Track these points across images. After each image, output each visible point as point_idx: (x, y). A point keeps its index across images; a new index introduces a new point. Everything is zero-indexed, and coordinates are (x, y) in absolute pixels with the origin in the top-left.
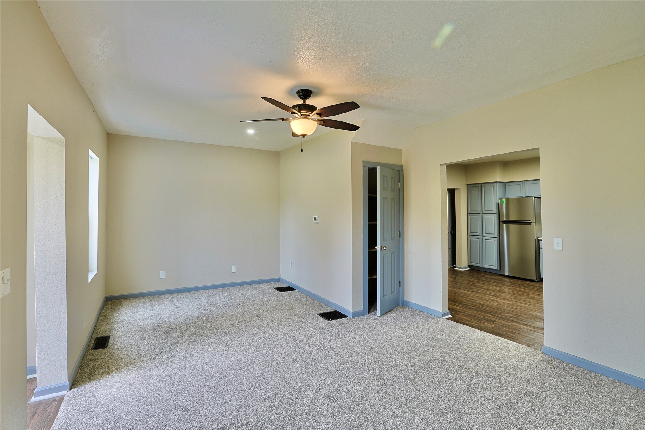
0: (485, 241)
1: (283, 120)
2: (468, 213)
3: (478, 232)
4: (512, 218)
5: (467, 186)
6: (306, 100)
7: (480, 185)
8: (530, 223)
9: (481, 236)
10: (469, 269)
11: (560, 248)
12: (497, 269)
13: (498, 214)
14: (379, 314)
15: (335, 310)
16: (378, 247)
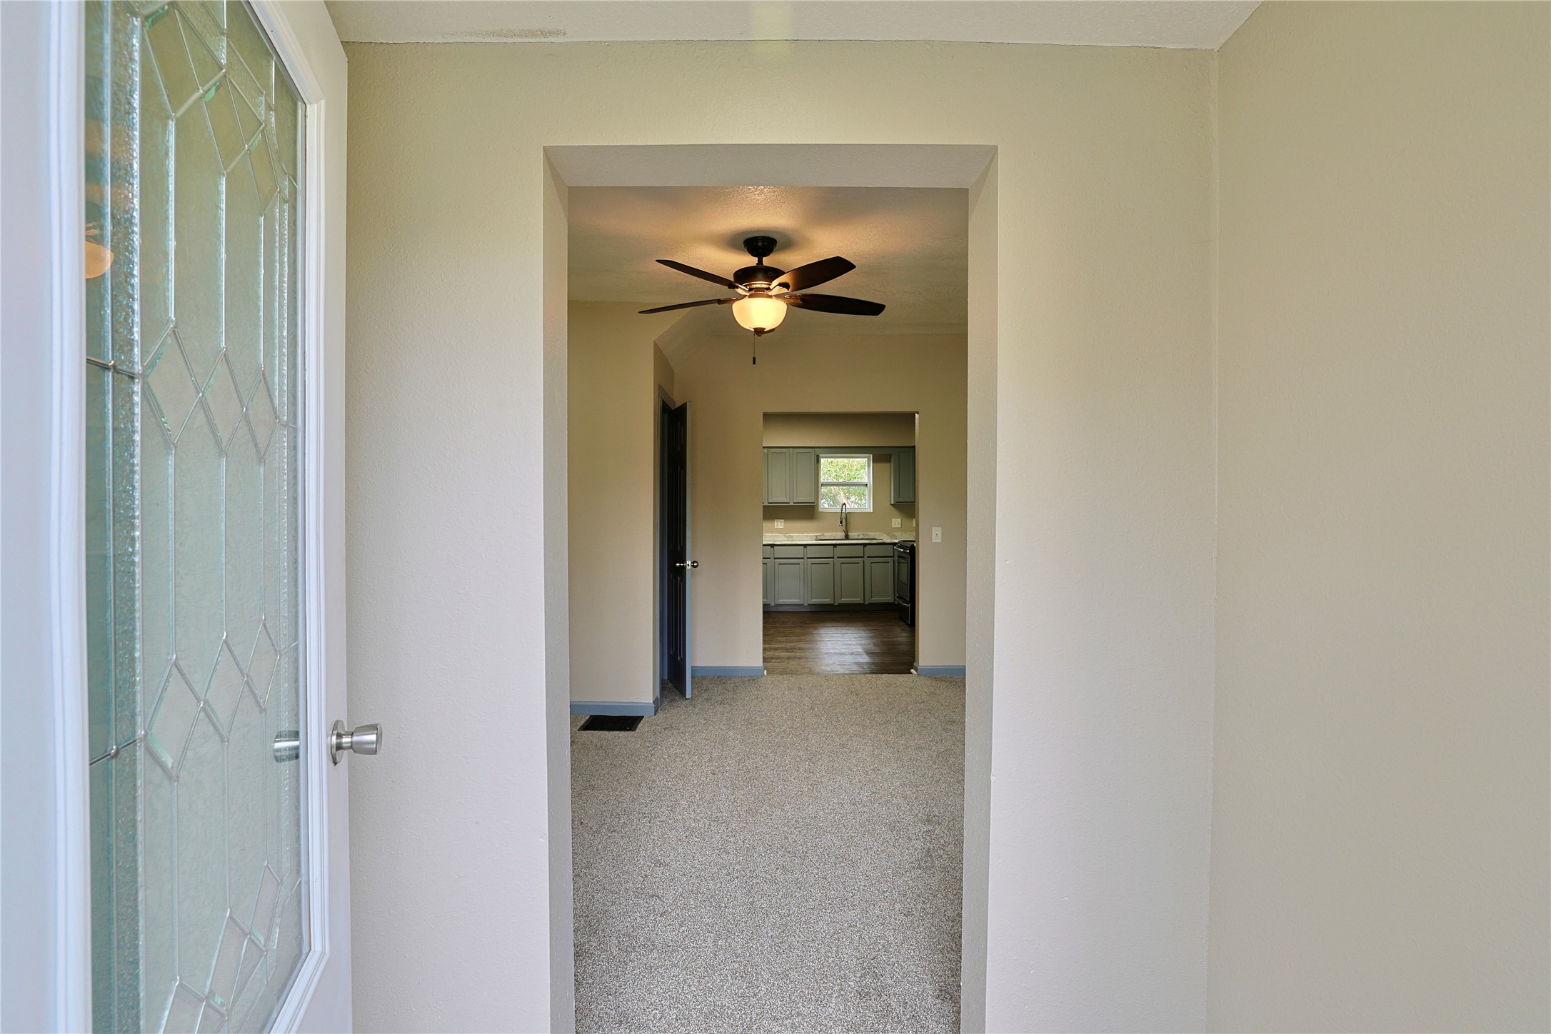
1: (719, 302)
6: (764, 258)
11: (939, 540)
14: (688, 695)
15: (592, 716)
16: (689, 562)
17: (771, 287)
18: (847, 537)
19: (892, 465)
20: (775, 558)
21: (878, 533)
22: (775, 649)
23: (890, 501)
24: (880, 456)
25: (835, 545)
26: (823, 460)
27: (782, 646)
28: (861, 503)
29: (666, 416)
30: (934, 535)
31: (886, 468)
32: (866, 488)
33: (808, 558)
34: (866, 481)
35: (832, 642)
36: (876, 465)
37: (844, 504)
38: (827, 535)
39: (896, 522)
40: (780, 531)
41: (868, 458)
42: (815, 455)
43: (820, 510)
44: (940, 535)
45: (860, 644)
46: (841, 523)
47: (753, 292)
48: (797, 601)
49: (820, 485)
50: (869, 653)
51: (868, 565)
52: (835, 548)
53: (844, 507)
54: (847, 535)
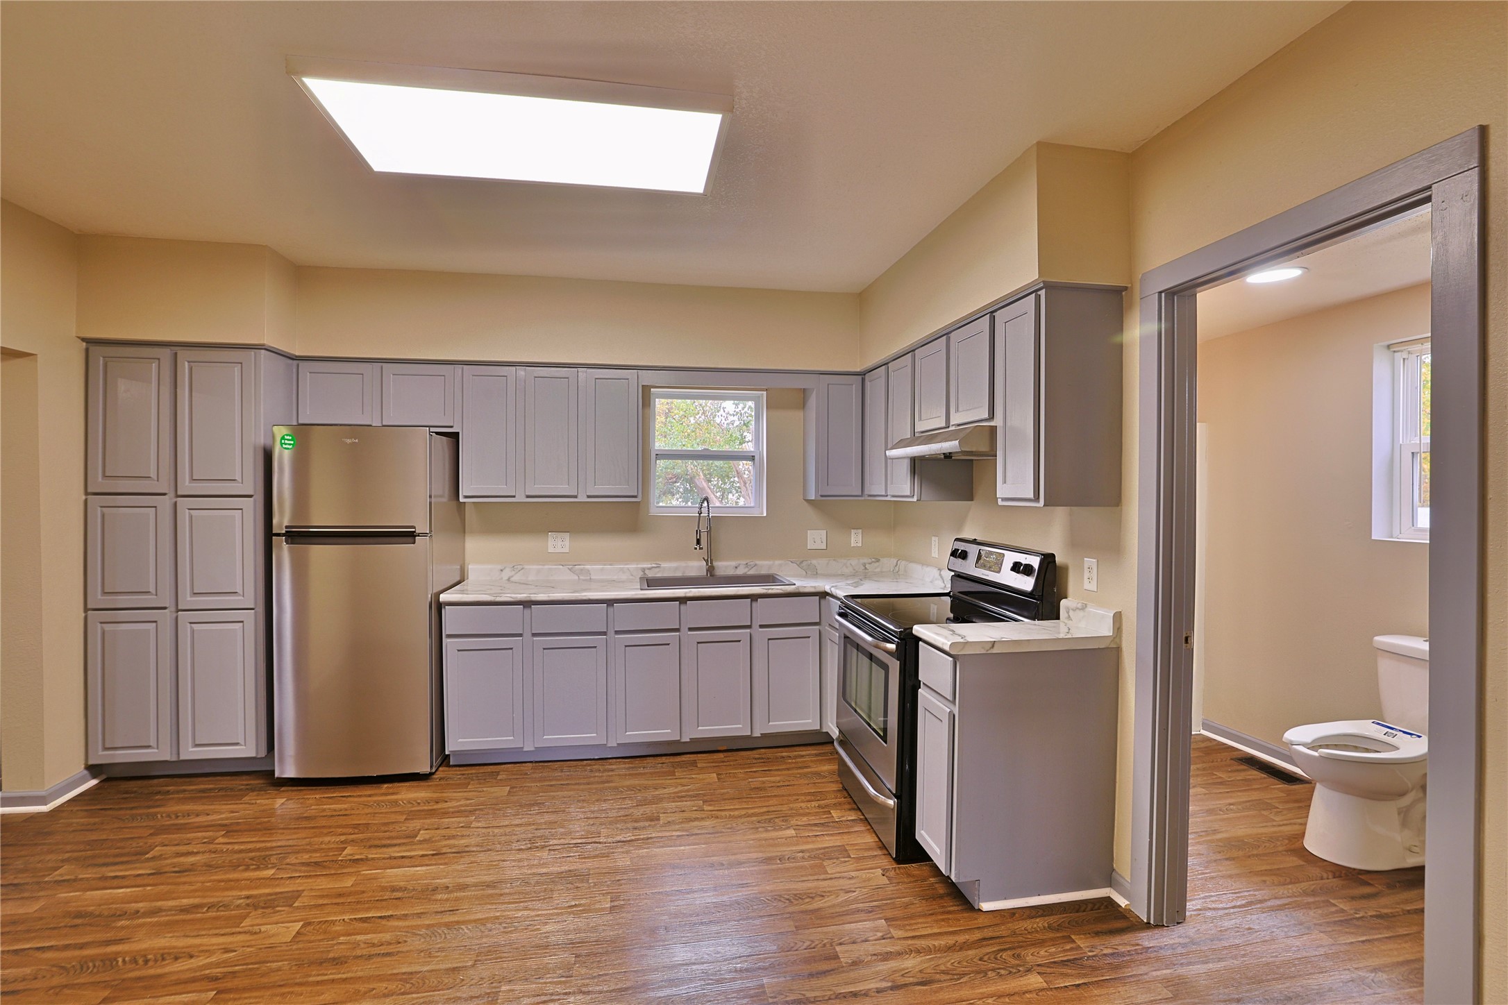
0: (193, 631)
2: (87, 493)
3: (152, 590)
4: (323, 517)
5: (87, 350)
7: (166, 353)
8: (409, 536)
9: (165, 608)
10: (94, 782)
12: (253, 755)
13: (260, 497)
18: (711, 577)
19: (812, 416)
20: (535, 635)
21: (777, 562)
23: (806, 494)
25: (684, 600)
26: (660, 405)
28: (741, 495)
31: (795, 420)
32: (753, 464)
33: (617, 632)
34: (749, 447)
36: (773, 413)
37: (706, 499)
38: (669, 568)
39: (817, 537)
40: (560, 559)
41: (757, 400)
42: (641, 385)
43: (653, 511)
46: (698, 542)
49: (653, 456)
51: (759, 644)
52: (683, 607)
53: (705, 504)
54: (711, 570)
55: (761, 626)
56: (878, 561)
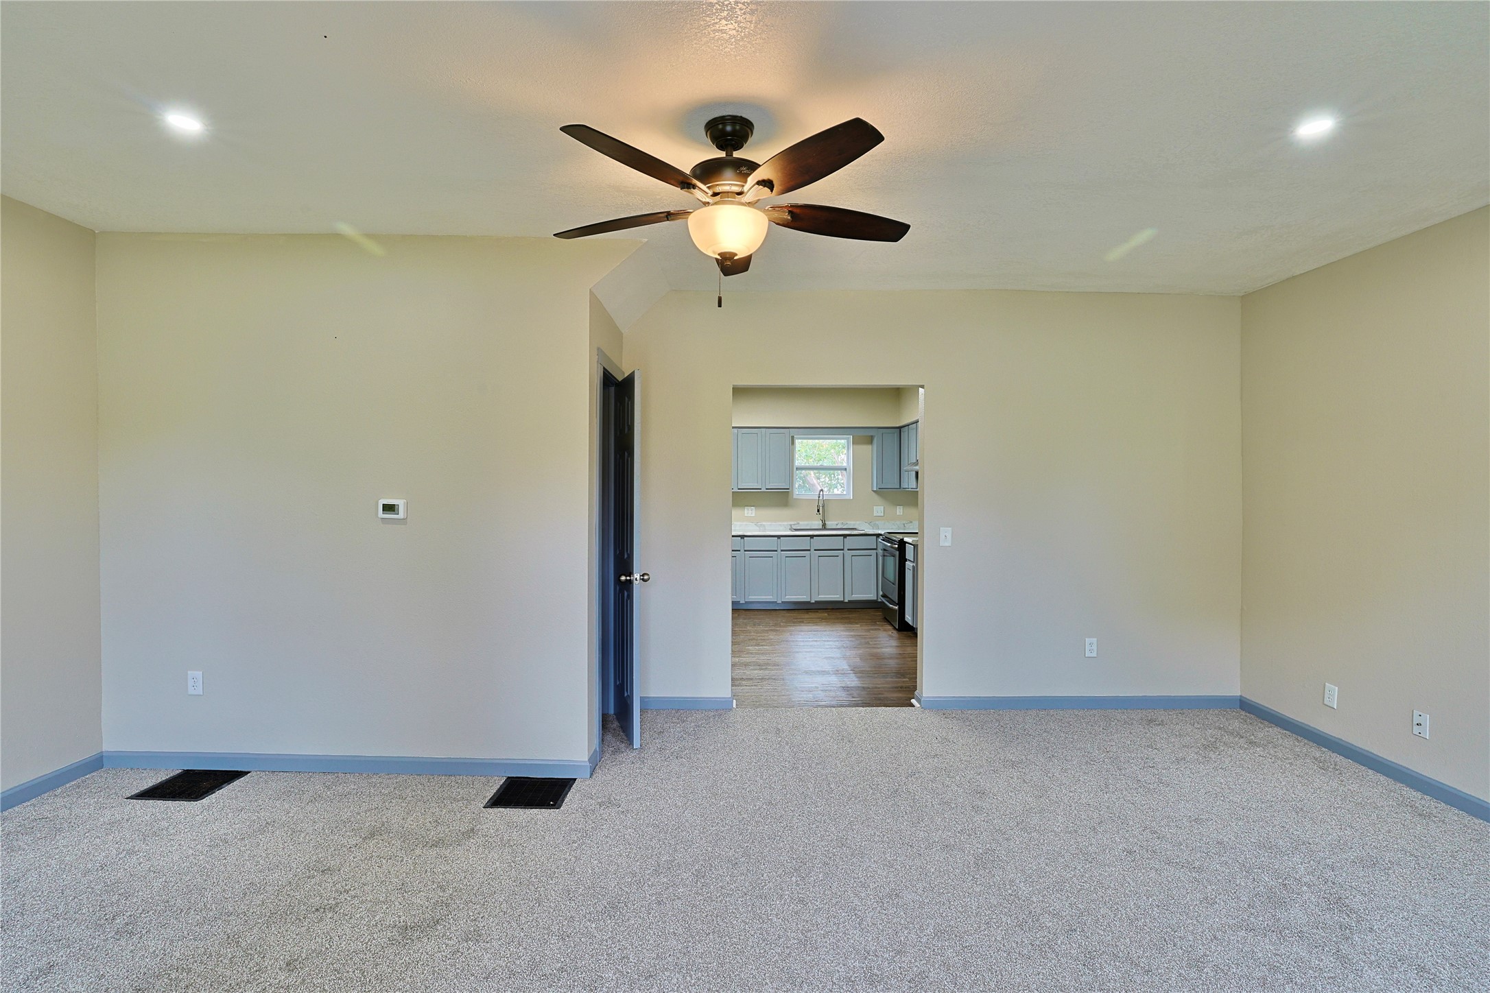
1: (669, 216)
6: (733, 150)
11: (949, 543)
14: (637, 744)
15: (509, 777)
16: (637, 576)
17: (746, 189)
18: (824, 527)
19: (875, 449)
20: (745, 551)
21: (858, 522)
22: (746, 665)
23: (872, 487)
24: (863, 436)
25: (812, 536)
26: (797, 442)
27: (754, 660)
28: (840, 487)
29: (612, 389)
30: (942, 536)
31: (867, 451)
32: (845, 472)
33: (782, 551)
34: (845, 464)
35: (812, 654)
36: (855, 446)
37: (822, 490)
38: (803, 524)
39: (879, 510)
40: (749, 519)
41: (847, 440)
42: (790, 434)
43: (795, 497)
44: (949, 536)
45: (844, 657)
46: (818, 511)
47: (718, 198)
48: (769, 598)
49: (795, 469)
50: (856, 671)
51: (848, 559)
52: (812, 540)
53: (821, 493)
54: (824, 525)
55: (848, 550)
56: (911, 522)
